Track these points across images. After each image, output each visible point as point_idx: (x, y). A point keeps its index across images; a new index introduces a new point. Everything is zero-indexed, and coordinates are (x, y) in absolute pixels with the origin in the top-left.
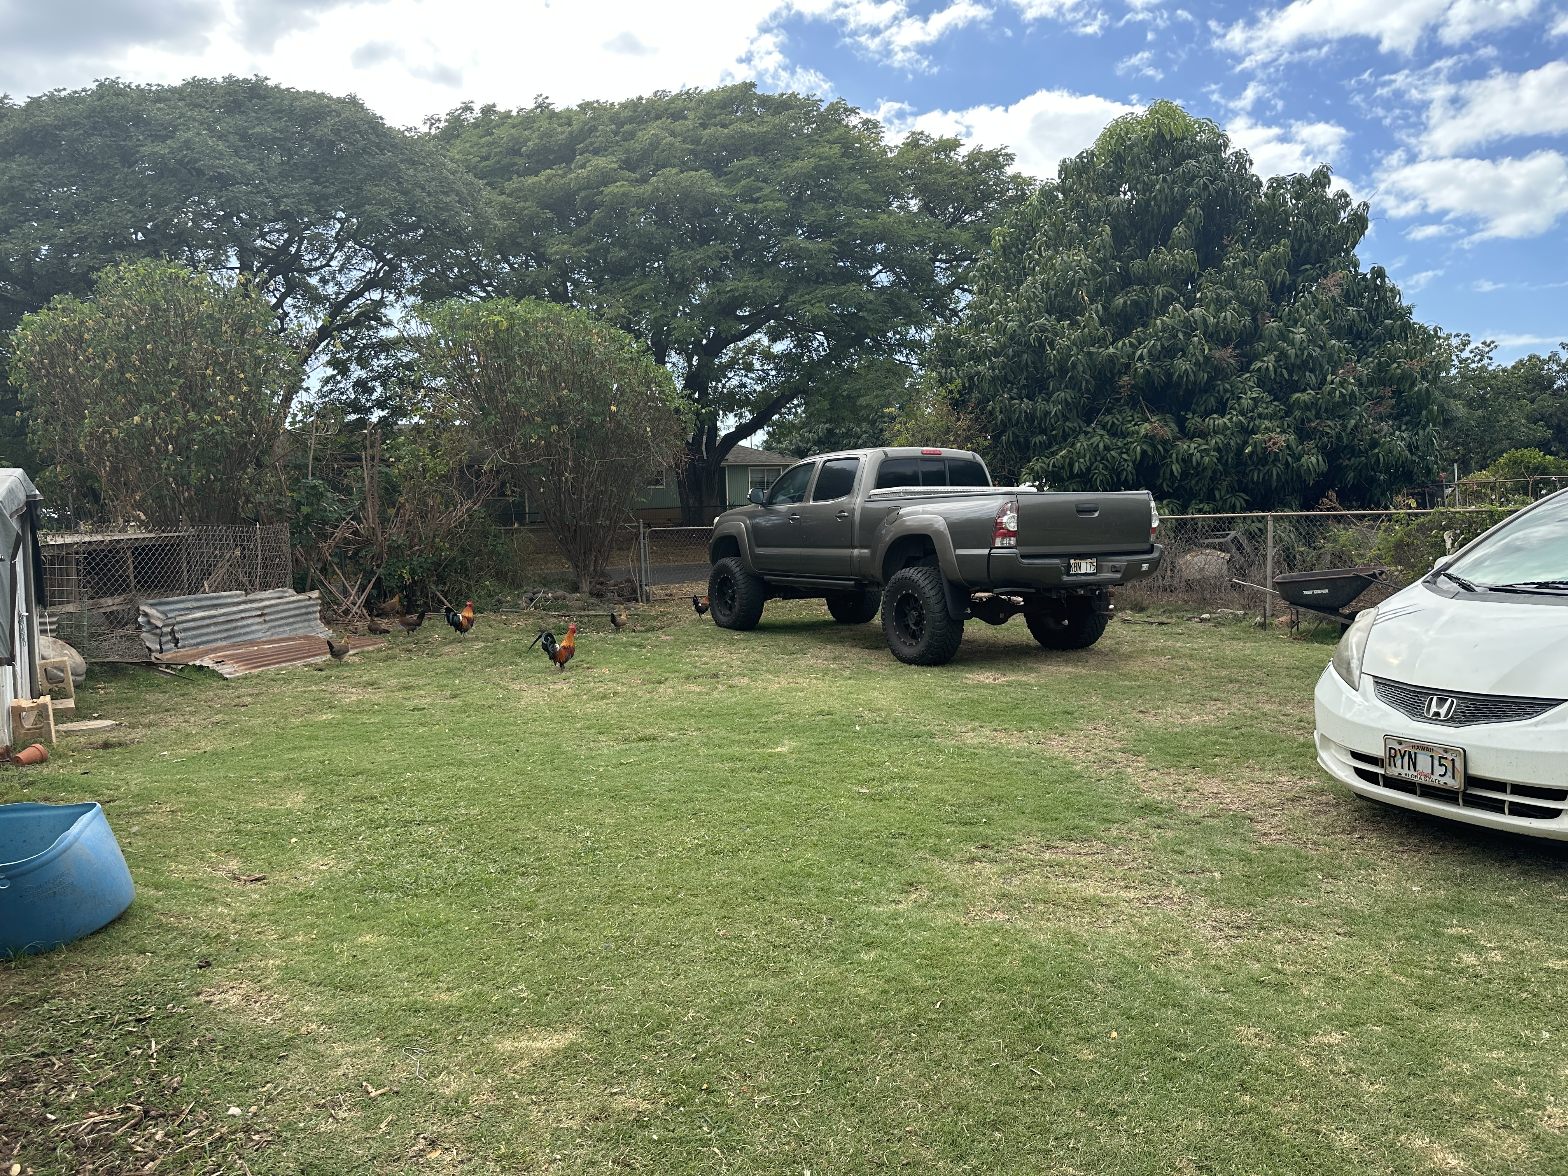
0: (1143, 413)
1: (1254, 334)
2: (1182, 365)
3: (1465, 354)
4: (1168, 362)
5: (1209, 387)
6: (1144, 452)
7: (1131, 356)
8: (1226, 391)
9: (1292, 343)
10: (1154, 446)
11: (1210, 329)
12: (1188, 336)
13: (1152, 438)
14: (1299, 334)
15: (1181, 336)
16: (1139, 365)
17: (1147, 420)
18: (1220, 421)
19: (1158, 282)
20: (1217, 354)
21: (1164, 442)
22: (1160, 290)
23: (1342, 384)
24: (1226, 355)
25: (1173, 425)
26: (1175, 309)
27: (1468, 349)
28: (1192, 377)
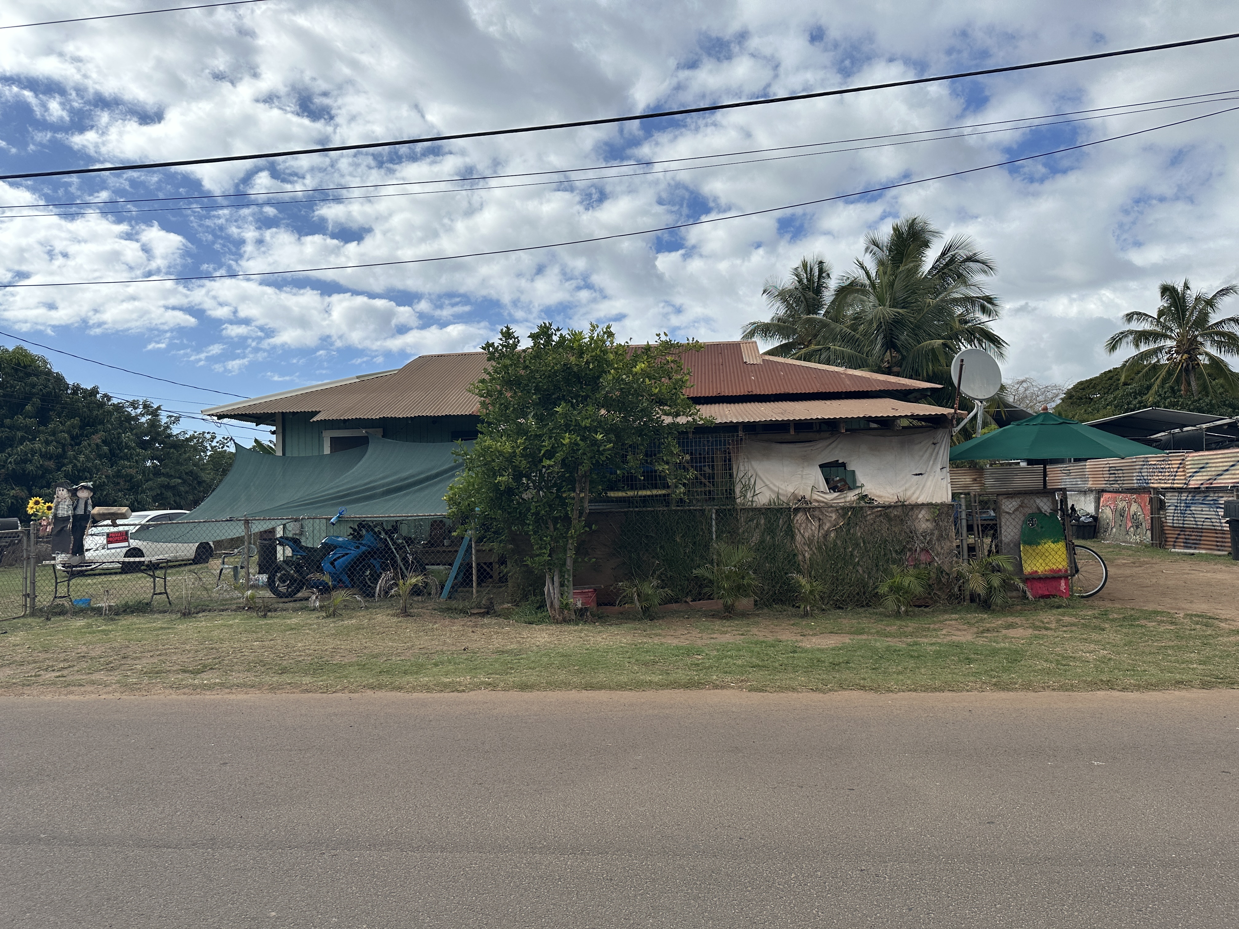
0: (11, 485)
1: (63, 455)
2: (30, 467)
3: (214, 444)
4: (24, 465)
5: (43, 476)
6: (12, 503)
7: (5, 462)
8: (50, 478)
9: (79, 461)
10: (17, 501)
11: (43, 453)
12: (33, 456)
13: (16, 497)
14: (82, 458)
15: (29, 455)
16: (9, 465)
17: (13, 489)
18: (47, 491)
19: (18, 430)
20: (46, 463)
21: (22, 499)
22: (19, 434)
23: (100, 478)
24: (51, 464)
25: (26, 491)
26: (27, 444)
27: (215, 441)
28: (35, 473)
